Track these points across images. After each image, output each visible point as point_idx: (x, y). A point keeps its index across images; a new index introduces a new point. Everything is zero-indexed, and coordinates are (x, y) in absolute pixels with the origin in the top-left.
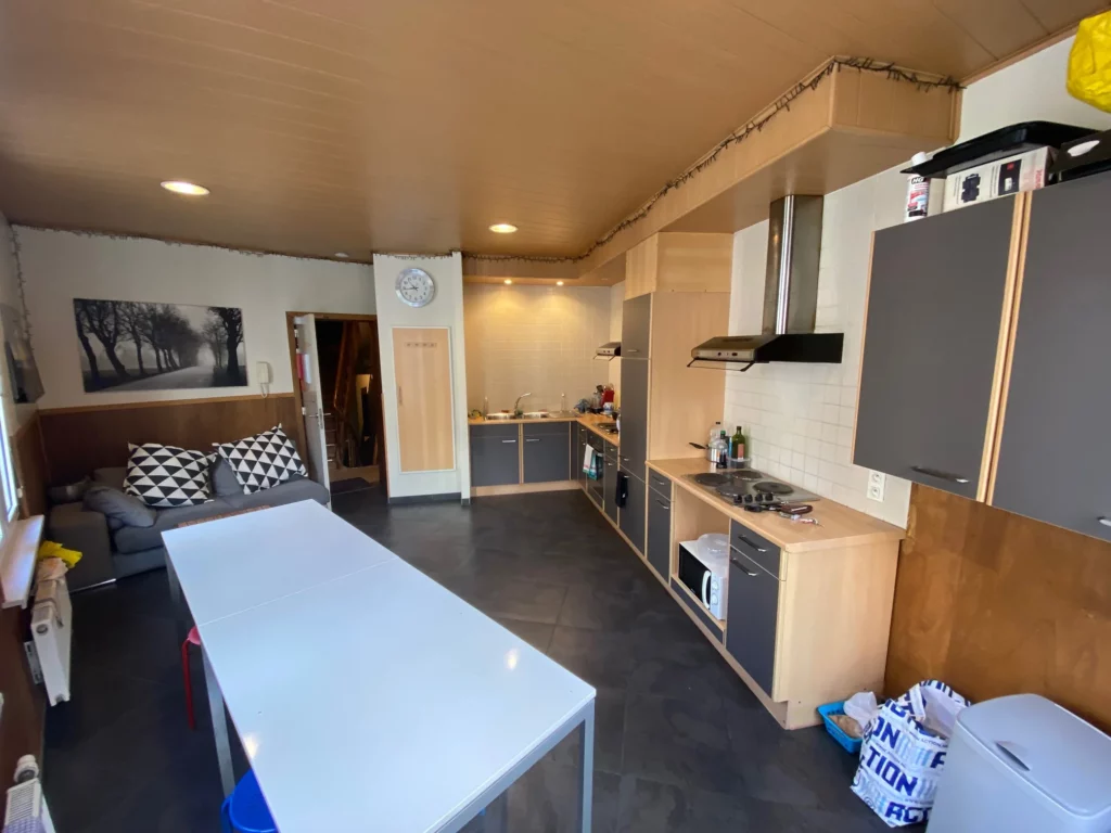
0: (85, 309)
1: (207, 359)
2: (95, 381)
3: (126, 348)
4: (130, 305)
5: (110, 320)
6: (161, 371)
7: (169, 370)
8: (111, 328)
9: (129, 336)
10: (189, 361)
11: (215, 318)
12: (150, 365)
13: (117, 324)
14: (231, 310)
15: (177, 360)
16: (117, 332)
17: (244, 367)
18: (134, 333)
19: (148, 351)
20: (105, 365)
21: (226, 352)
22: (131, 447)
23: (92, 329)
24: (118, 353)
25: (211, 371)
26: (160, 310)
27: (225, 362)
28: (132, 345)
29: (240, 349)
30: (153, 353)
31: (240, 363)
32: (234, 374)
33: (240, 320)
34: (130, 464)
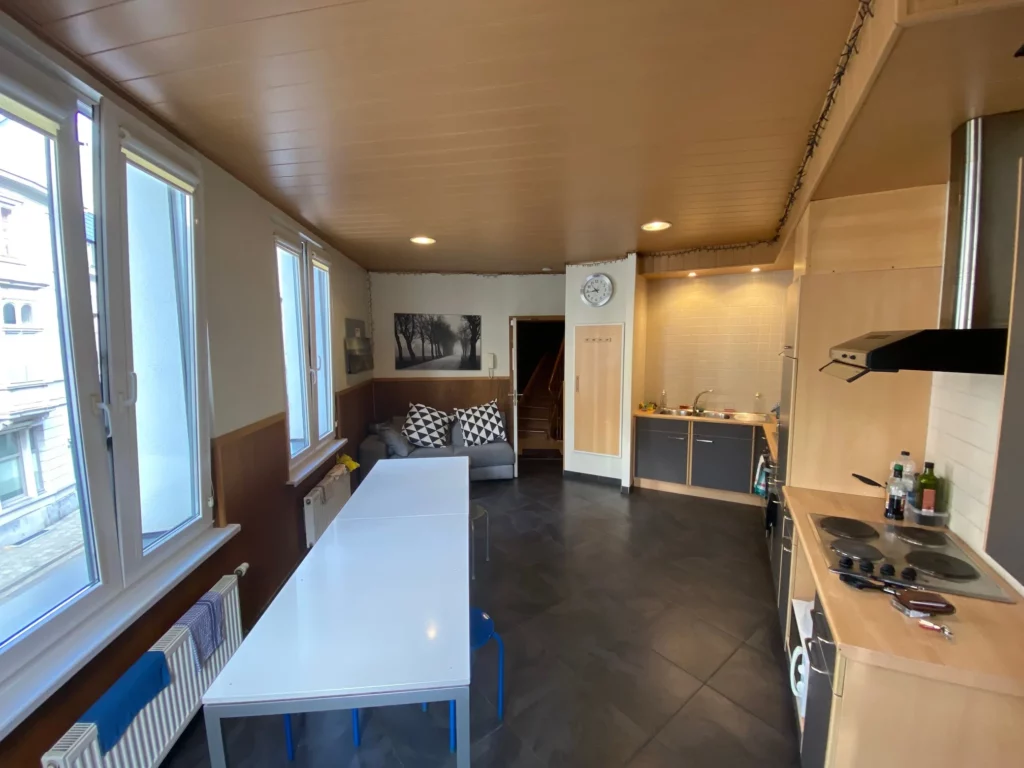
0: (399, 319)
1: (458, 350)
2: (401, 363)
3: (417, 342)
4: (421, 316)
5: (410, 325)
6: (433, 358)
7: (437, 357)
8: (411, 330)
9: (419, 335)
10: (449, 352)
11: (465, 322)
12: (428, 354)
13: (413, 327)
14: (475, 317)
15: (442, 350)
16: (413, 333)
17: (480, 357)
18: (421, 333)
19: (428, 345)
20: (406, 354)
21: (470, 347)
22: (411, 405)
23: (401, 332)
24: (413, 346)
25: (460, 359)
26: (436, 319)
27: (469, 354)
28: (419, 341)
29: (478, 344)
30: (430, 346)
31: (477, 354)
32: (472, 362)
33: (479, 324)
34: (408, 416)
